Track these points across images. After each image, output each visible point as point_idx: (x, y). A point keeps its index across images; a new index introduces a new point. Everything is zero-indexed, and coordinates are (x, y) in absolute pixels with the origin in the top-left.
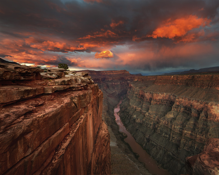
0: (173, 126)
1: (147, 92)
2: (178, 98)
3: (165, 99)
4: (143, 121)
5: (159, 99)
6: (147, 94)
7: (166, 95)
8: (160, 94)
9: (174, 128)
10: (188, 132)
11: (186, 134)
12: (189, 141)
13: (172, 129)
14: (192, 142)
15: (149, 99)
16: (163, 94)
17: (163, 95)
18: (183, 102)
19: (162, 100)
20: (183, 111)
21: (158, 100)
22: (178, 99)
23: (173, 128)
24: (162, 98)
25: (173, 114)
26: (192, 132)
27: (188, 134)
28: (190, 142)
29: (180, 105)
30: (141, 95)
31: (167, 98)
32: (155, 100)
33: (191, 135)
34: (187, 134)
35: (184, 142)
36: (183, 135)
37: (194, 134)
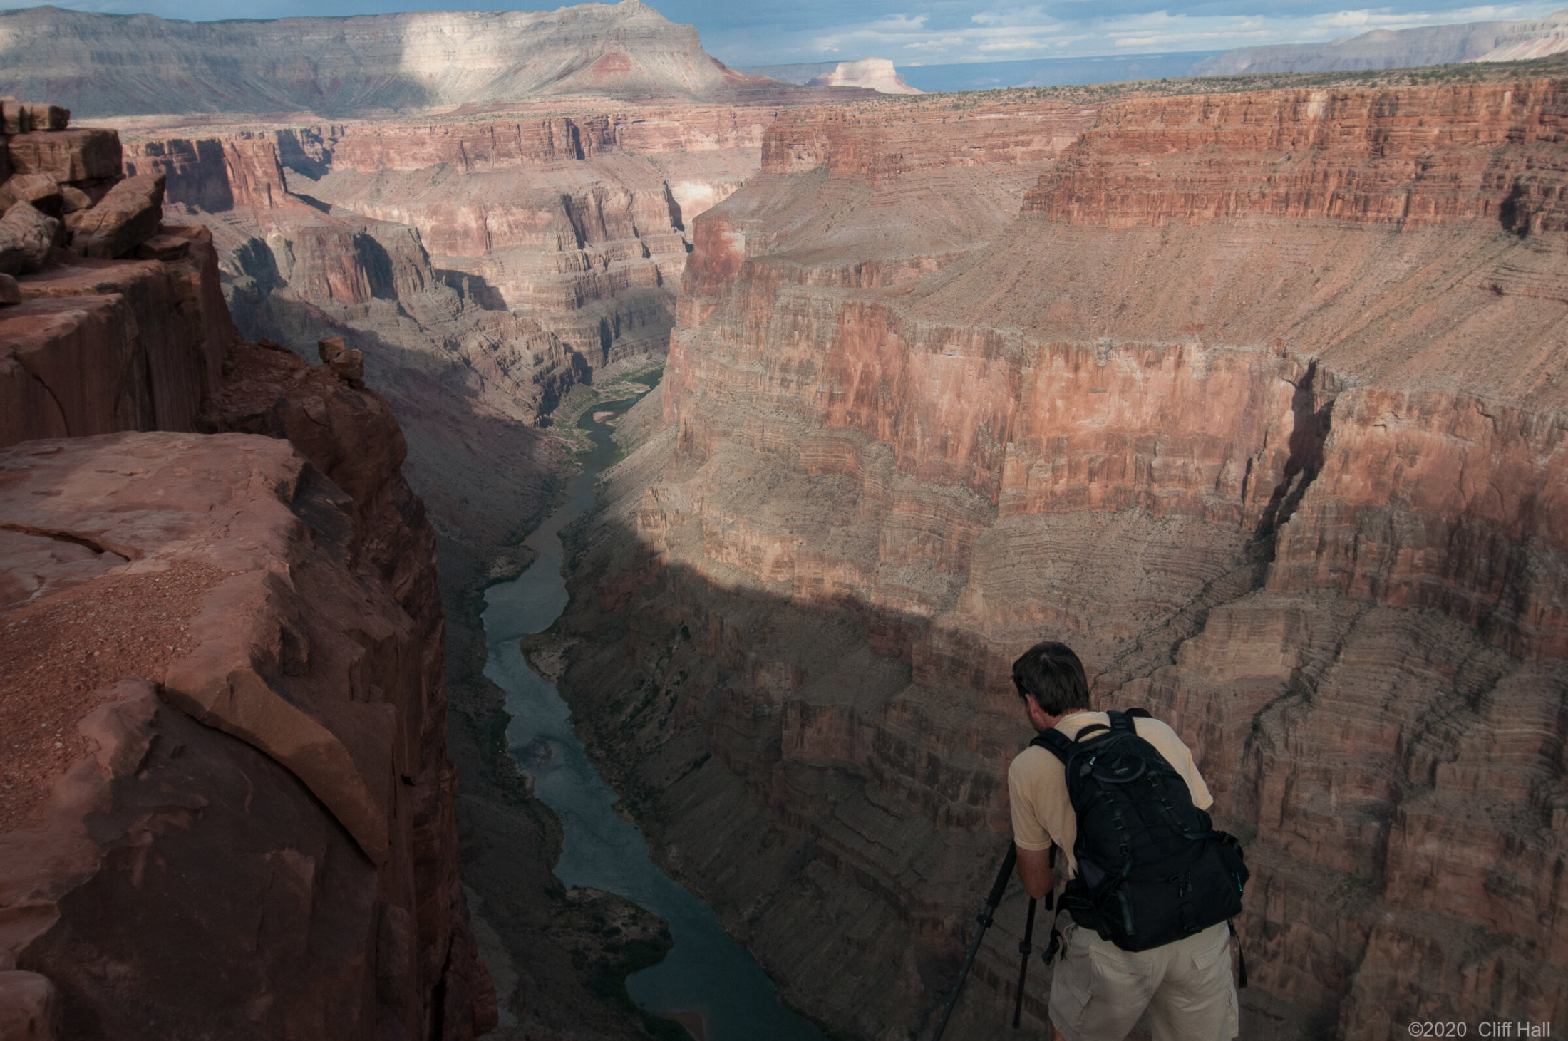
0: (1274, 786)
1: (938, 342)
2: (1359, 406)
3: (1192, 424)
4: (882, 738)
5: (1115, 439)
6: (939, 360)
7: (1211, 368)
8: (1125, 363)
9: (1287, 812)
10: (1453, 854)
11: (1426, 882)
12: (1461, 967)
13: (1264, 830)
14: (1499, 971)
15: (967, 439)
16: (1169, 361)
17: (1162, 376)
18: (1421, 465)
19: (1144, 445)
20: (1424, 589)
21: (1101, 455)
22: (1364, 421)
23: (1270, 809)
24: (1148, 411)
25: (1280, 626)
26: (1509, 846)
27: (1455, 872)
28: (1470, 971)
29: (1382, 502)
30: (866, 377)
31: (1219, 419)
32: (1057, 448)
33: (1494, 886)
34: (1445, 881)
35: (1394, 983)
36: (1396, 889)
37: (1526, 877)
